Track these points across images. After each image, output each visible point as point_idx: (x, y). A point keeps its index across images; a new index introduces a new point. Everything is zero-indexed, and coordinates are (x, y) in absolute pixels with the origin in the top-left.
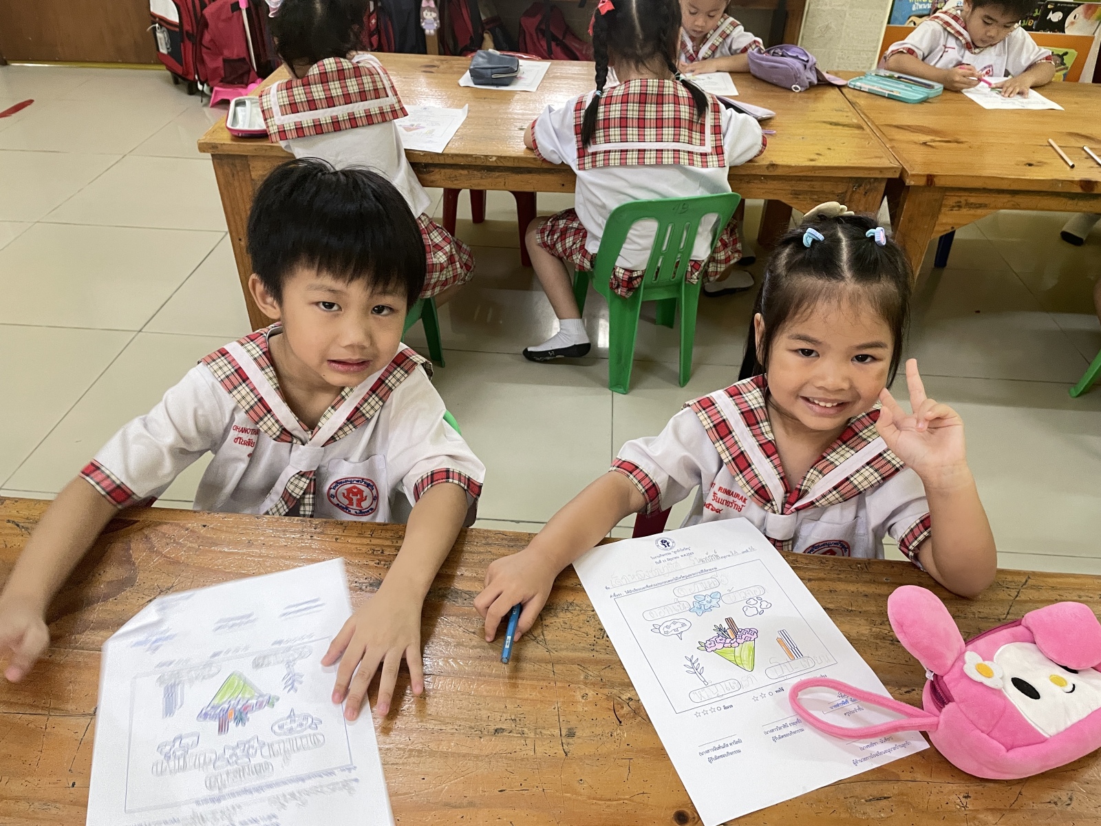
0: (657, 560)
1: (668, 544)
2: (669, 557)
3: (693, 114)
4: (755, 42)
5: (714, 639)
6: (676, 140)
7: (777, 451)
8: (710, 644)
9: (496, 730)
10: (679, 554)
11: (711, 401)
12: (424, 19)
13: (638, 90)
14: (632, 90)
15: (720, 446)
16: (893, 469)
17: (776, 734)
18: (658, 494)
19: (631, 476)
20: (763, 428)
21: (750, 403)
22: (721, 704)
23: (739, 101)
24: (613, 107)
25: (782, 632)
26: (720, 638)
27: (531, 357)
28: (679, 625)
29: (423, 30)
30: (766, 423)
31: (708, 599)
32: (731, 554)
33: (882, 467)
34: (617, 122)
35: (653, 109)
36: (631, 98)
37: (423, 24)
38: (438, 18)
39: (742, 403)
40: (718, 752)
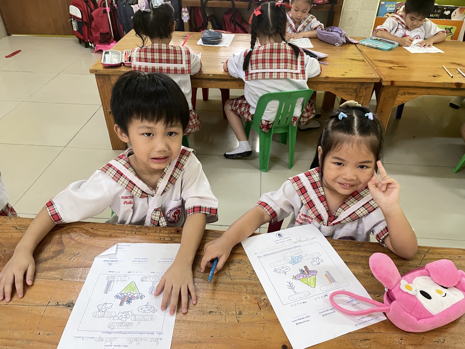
0: (276, 242)
1: (281, 235)
2: (281, 241)
3: (293, 57)
4: (320, 25)
5: (299, 275)
6: (286, 68)
7: (325, 200)
8: (297, 277)
9: (210, 312)
10: (285, 240)
11: (299, 178)
12: (183, 16)
13: (269, 48)
14: (267, 48)
15: (302, 197)
16: (373, 209)
17: (324, 313)
18: (276, 216)
19: (265, 208)
20: (320, 190)
21: (314, 179)
22: (302, 301)
23: (313, 50)
24: (259, 55)
25: (327, 272)
26: (302, 274)
27: (227, 157)
28: (285, 269)
29: (183, 21)
30: (321, 188)
31: (297, 258)
32: (307, 240)
33: (369, 207)
34: (261, 61)
35: (276, 55)
36: (267, 51)
37: (183, 18)
38: (189, 15)
39: (311, 179)
40: (300, 321)
